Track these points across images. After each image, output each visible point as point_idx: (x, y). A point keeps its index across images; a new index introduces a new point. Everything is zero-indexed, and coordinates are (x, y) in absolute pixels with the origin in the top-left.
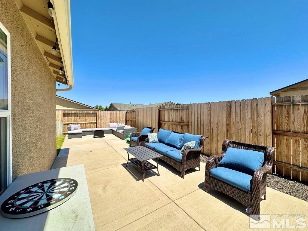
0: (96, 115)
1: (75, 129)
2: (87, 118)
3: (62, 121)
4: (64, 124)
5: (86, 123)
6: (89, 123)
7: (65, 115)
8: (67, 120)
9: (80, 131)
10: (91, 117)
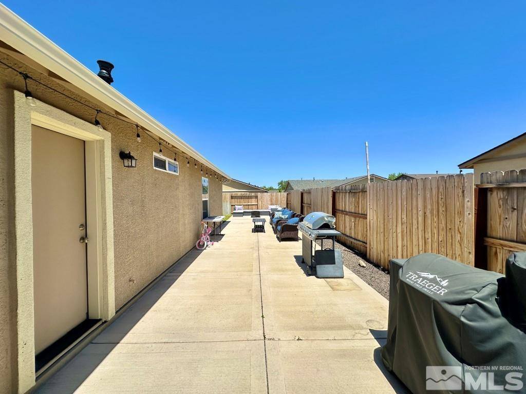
0: (256, 197)
1: (239, 209)
2: (250, 200)
3: (231, 203)
4: (232, 205)
5: (248, 205)
6: (251, 205)
7: (232, 197)
8: (234, 202)
9: (242, 211)
10: (253, 200)
